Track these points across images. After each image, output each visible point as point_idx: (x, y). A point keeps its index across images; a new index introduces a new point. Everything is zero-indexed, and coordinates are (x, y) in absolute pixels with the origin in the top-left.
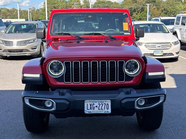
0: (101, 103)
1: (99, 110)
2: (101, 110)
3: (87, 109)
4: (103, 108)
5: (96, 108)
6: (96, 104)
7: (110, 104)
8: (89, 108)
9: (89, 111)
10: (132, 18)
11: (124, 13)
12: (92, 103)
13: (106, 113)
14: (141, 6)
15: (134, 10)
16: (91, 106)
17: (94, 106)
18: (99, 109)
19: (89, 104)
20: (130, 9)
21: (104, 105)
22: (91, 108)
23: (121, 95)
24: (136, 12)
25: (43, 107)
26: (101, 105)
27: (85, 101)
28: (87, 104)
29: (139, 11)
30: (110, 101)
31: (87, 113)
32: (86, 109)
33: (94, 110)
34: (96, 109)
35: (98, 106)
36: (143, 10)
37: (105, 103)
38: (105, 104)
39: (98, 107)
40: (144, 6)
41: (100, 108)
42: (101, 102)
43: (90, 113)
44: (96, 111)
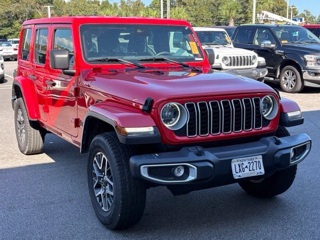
0: (251, 162)
2: (252, 171)
3: (236, 173)
4: (255, 168)
6: (246, 164)
7: (261, 160)
8: (238, 171)
9: (238, 174)
10: (13, 30)
12: (241, 163)
13: (258, 174)
14: (27, 10)
15: (16, 16)
16: (239, 166)
17: (244, 166)
18: (250, 171)
19: (237, 164)
20: (7, 13)
21: (255, 164)
22: (240, 169)
24: (20, 20)
25: (172, 178)
26: (252, 164)
27: (233, 161)
28: (235, 164)
29: (25, 17)
30: (261, 156)
31: (237, 178)
32: (234, 173)
33: (244, 173)
34: (247, 170)
36: (33, 16)
37: (256, 160)
38: (256, 162)
39: (248, 167)
40: (33, 8)
41: (251, 169)
42: (251, 159)
43: (240, 178)
44: (247, 173)
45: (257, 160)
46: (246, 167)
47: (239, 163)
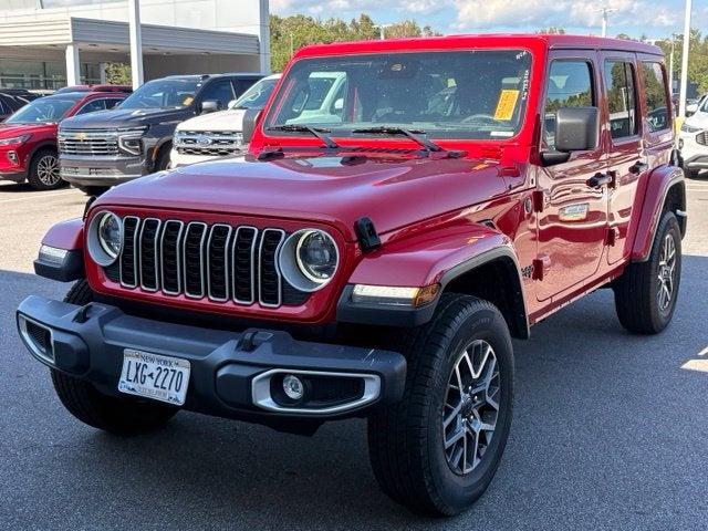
0: (169, 369)
1: (156, 389)
2: (159, 389)
3: (127, 380)
4: (166, 385)
5: (148, 379)
6: (152, 367)
7: (186, 374)
8: (132, 378)
9: (131, 385)
11: (518, 52)
12: (143, 363)
13: (171, 402)
16: (138, 369)
17: (146, 372)
18: (155, 386)
19: (133, 361)
21: (171, 373)
22: (136, 376)
23: (223, 351)
26: (164, 374)
27: (127, 352)
28: (130, 361)
30: (187, 363)
31: (125, 390)
32: (123, 377)
33: (142, 386)
35: (156, 373)
37: (175, 368)
38: (174, 371)
39: (155, 377)
41: (159, 384)
42: (165, 362)
43: (133, 393)
44: (148, 389)
45: (178, 369)
46: (151, 375)
47: (139, 361)
